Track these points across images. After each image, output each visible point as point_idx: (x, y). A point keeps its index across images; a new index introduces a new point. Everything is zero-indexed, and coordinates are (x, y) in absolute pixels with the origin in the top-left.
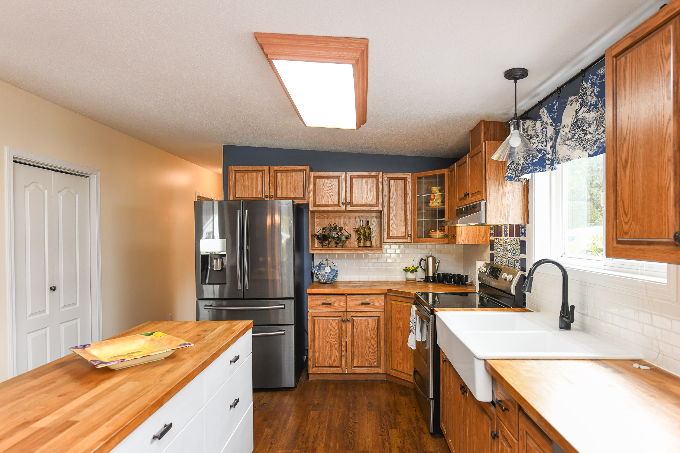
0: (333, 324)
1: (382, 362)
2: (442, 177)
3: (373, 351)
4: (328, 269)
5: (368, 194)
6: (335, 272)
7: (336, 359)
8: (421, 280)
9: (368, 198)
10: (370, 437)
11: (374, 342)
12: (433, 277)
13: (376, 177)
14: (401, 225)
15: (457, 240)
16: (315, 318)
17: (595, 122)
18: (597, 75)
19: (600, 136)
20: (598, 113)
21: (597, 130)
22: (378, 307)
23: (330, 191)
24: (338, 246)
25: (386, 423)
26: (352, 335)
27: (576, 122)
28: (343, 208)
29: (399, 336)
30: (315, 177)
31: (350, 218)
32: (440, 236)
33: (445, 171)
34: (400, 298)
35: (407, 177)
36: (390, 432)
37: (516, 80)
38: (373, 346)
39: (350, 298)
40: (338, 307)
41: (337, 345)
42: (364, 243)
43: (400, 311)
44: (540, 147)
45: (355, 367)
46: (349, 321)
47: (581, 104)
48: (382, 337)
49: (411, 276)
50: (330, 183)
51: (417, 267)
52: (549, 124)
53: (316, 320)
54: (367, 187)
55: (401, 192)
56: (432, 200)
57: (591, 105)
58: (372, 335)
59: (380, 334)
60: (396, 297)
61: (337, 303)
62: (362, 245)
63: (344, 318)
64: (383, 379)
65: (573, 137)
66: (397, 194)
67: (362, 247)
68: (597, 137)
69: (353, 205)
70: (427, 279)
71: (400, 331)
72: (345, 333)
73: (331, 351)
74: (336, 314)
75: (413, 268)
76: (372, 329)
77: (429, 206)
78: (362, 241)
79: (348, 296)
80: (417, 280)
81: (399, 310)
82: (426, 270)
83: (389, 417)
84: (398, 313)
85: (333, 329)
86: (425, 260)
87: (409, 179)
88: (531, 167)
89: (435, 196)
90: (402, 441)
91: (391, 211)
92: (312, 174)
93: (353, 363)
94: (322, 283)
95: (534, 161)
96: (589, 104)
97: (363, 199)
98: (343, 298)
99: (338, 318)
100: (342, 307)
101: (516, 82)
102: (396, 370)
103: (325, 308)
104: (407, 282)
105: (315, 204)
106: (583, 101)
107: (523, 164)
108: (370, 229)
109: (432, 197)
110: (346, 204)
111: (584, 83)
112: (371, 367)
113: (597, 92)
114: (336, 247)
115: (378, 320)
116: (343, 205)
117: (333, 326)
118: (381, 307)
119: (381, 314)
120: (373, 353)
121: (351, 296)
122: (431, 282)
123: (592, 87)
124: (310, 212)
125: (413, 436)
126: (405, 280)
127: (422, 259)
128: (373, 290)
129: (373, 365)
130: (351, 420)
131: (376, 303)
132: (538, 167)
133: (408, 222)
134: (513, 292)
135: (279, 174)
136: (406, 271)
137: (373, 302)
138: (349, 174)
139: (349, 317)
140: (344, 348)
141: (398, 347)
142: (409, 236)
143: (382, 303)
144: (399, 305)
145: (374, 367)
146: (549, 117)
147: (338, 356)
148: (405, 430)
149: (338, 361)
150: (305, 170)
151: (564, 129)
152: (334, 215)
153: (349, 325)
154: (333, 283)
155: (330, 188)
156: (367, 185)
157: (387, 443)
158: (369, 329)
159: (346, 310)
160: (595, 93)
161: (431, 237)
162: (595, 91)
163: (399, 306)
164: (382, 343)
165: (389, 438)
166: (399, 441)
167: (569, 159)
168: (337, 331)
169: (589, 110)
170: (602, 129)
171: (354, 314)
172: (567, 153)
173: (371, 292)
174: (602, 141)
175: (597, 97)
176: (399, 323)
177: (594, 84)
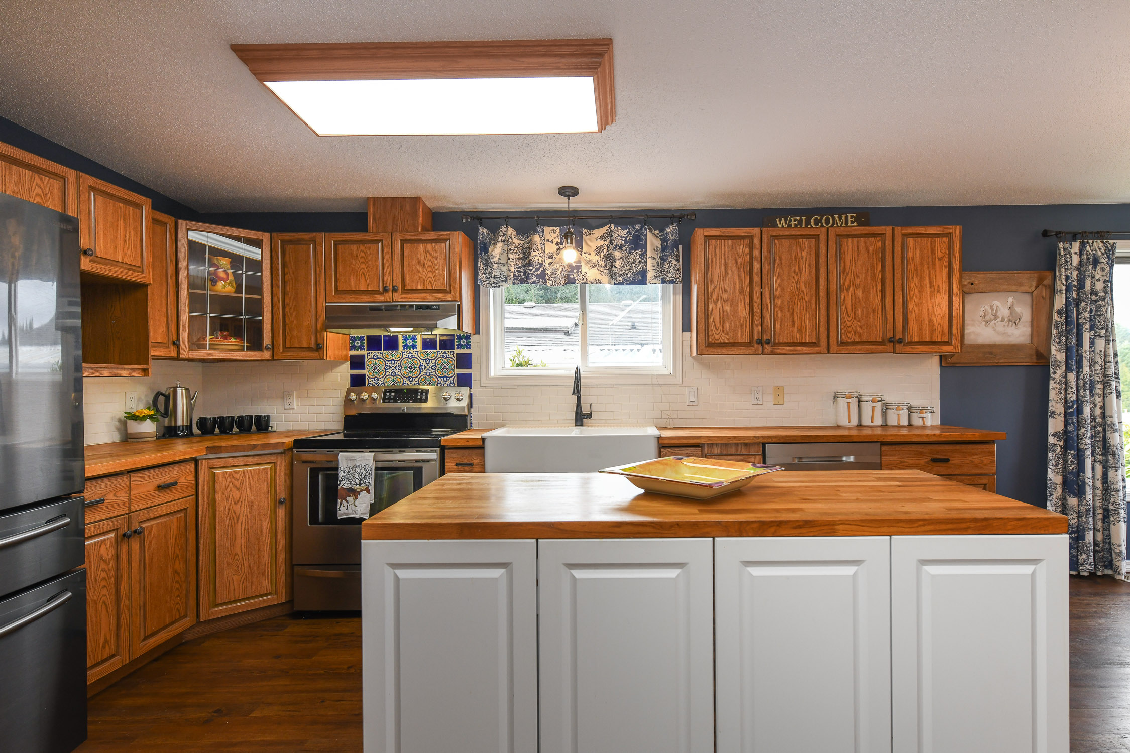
0: (103, 550)
1: (192, 603)
3: (178, 585)
7: (108, 637)
9: (126, 250)
11: (181, 566)
13: (139, 208)
14: (161, 320)
15: (323, 353)
17: (621, 260)
18: (635, 228)
19: (627, 272)
20: (624, 254)
21: (623, 266)
22: (185, 487)
26: (140, 566)
27: (607, 254)
29: (238, 533)
33: (264, 237)
34: (240, 459)
35: (167, 222)
37: (571, 197)
38: (177, 575)
39: (137, 479)
40: (114, 505)
41: (110, 604)
43: (242, 483)
44: (540, 261)
45: (145, 639)
47: (610, 241)
48: (192, 550)
52: (555, 243)
54: (125, 223)
55: (160, 252)
57: (616, 246)
58: (177, 551)
59: (188, 546)
61: (112, 496)
63: (124, 529)
65: (605, 266)
68: (623, 271)
71: (239, 524)
72: (127, 565)
73: (100, 623)
74: (110, 524)
76: (176, 538)
79: (132, 475)
84: (234, 490)
85: (103, 566)
88: (535, 279)
93: (144, 630)
95: (537, 273)
96: (615, 244)
98: (124, 481)
99: (112, 535)
100: (122, 504)
102: (228, 603)
106: (611, 240)
107: (514, 272)
111: (612, 226)
112: (173, 623)
113: (630, 239)
115: (184, 517)
117: (101, 558)
118: (189, 487)
119: (191, 503)
120: (177, 589)
121: (140, 474)
122: (180, 437)
123: (627, 234)
129: (177, 616)
131: (183, 481)
132: (541, 280)
134: (467, 412)
136: (128, 418)
139: (135, 526)
140: (126, 604)
141: (236, 554)
142: (174, 345)
143: (190, 479)
145: (178, 620)
146: (559, 237)
147: (114, 628)
149: (113, 641)
151: (586, 255)
153: (135, 545)
156: (124, 220)
158: (172, 541)
159: (130, 508)
160: (626, 239)
162: (628, 238)
164: (192, 561)
167: (600, 283)
168: (112, 566)
169: (615, 248)
170: (628, 267)
171: (144, 515)
172: (599, 277)
173: (182, 457)
174: (629, 275)
175: (626, 242)
176: (237, 508)
177: (629, 233)
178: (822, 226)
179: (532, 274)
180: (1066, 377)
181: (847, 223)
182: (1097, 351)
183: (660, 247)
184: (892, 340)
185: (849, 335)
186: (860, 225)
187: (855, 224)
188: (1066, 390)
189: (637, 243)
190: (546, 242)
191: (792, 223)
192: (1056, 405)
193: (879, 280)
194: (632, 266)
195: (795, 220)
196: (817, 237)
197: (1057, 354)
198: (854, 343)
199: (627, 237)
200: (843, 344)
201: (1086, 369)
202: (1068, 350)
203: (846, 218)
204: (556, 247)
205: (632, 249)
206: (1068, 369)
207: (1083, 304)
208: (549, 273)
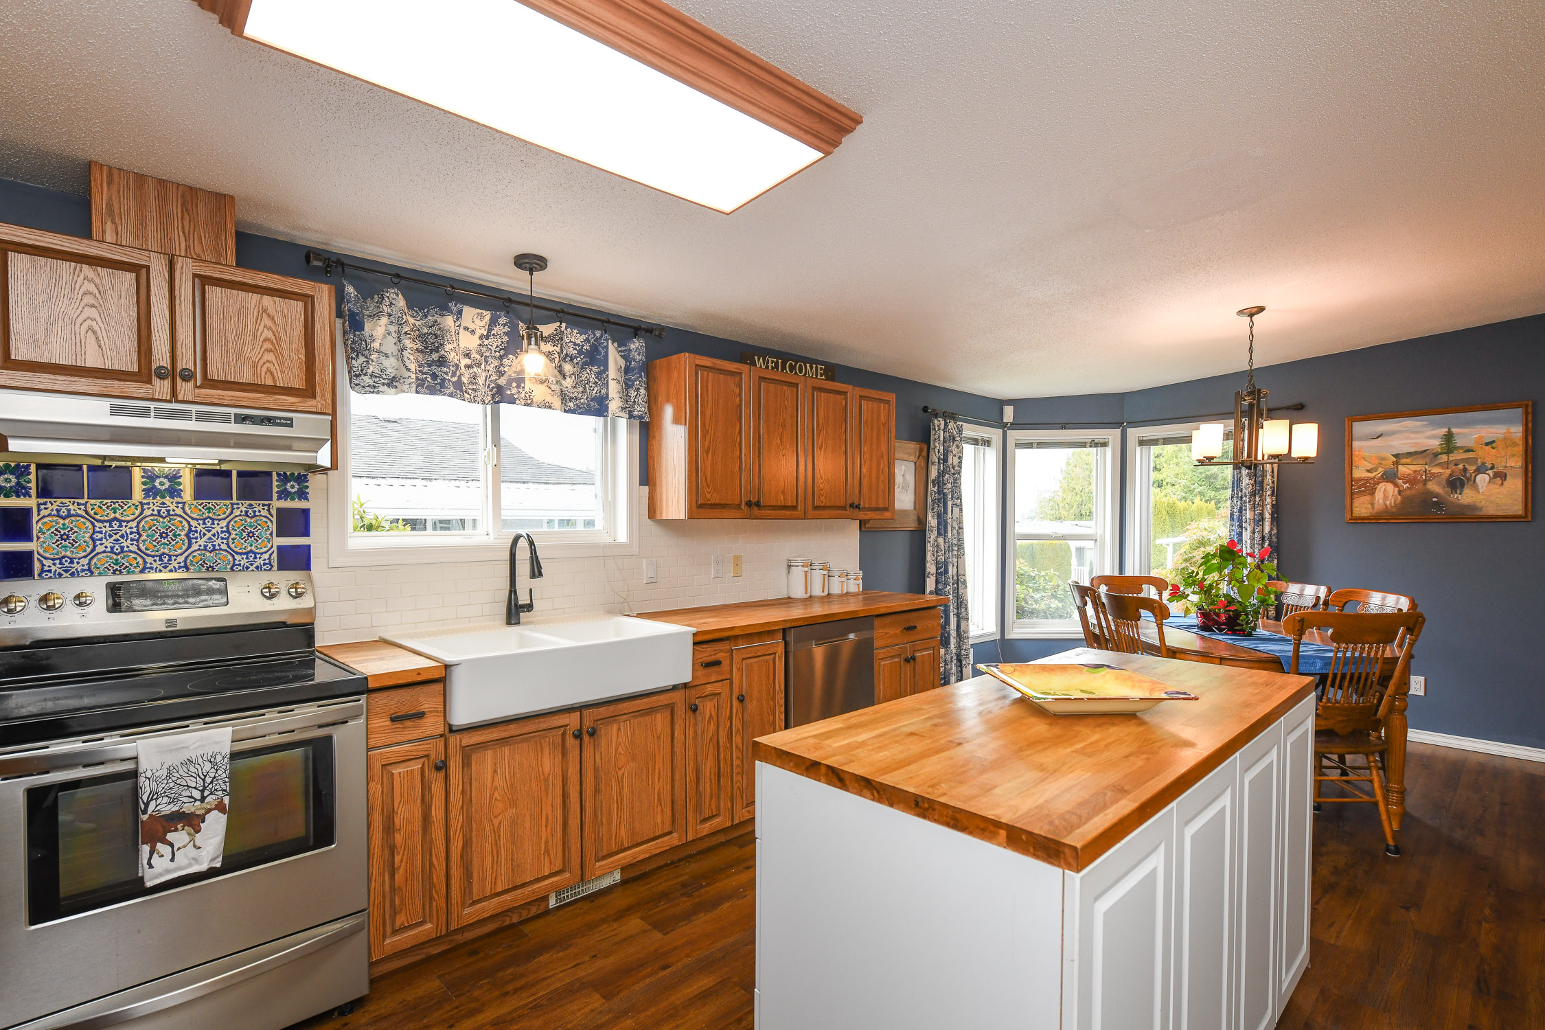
17: (573, 377)
18: (595, 335)
19: (580, 395)
20: (575, 369)
21: (575, 387)
37: (531, 271)
44: (456, 361)
52: (477, 335)
57: (567, 355)
65: (557, 383)
68: (576, 394)
96: (565, 352)
101: (531, 274)
106: (561, 346)
107: (416, 373)
111: (563, 324)
113: (586, 349)
123: (584, 341)
146: (487, 327)
160: (582, 348)
162: (585, 347)
167: (550, 407)
169: (565, 359)
170: (581, 389)
172: (549, 399)
174: (582, 401)
175: (580, 352)
177: (587, 340)
178: (796, 373)
179: (449, 380)
180: (936, 541)
181: (817, 375)
182: (954, 518)
183: (623, 367)
184: (851, 506)
185: (822, 499)
186: (827, 379)
187: (823, 377)
188: (937, 552)
189: (594, 357)
190: (461, 331)
191: (770, 364)
192: (931, 568)
193: (844, 441)
194: (585, 389)
195: (772, 362)
196: (796, 385)
197: (932, 521)
198: (825, 508)
199: (583, 346)
200: (816, 508)
201: (949, 534)
202: (939, 516)
203: (817, 368)
204: (479, 342)
205: (585, 363)
206: (939, 534)
207: (947, 476)
208: (466, 382)
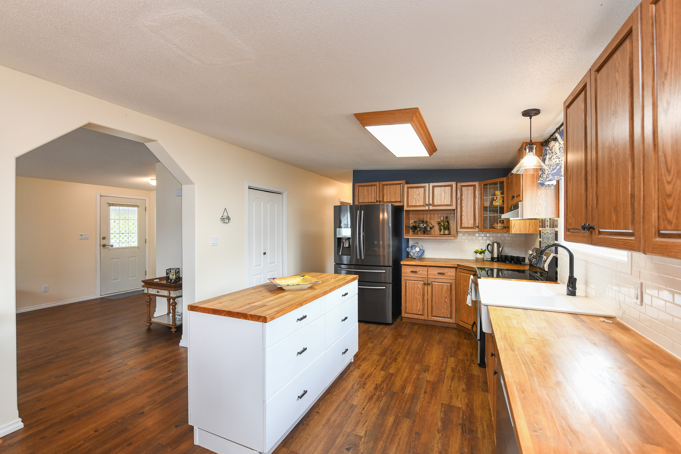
0: (419, 285)
1: (454, 315)
2: (502, 183)
3: (447, 307)
4: (417, 249)
5: (445, 198)
6: (422, 252)
7: (420, 309)
8: (488, 260)
9: (445, 201)
10: (434, 359)
11: (448, 301)
12: (498, 258)
13: (451, 186)
14: (471, 219)
15: (510, 230)
16: (406, 281)
22: (450, 276)
23: (418, 197)
24: (425, 234)
25: (448, 353)
26: (431, 294)
28: (427, 208)
30: (408, 188)
31: (434, 214)
32: (500, 227)
33: (504, 179)
34: (466, 271)
35: (476, 185)
36: (449, 358)
38: (447, 303)
40: (422, 274)
41: (421, 300)
42: (444, 232)
44: (558, 162)
45: (434, 316)
46: (429, 284)
48: (454, 298)
49: (479, 256)
50: (418, 191)
51: (485, 250)
53: (407, 282)
54: (445, 193)
55: (471, 196)
56: (495, 200)
58: (446, 295)
59: (452, 296)
60: (463, 270)
61: (421, 272)
62: (442, 233)
63: (426, 282)
64: (455, 327)
66: (467, 197)
67: (442, 234)
69: (434, 206)
70: (493, 259)
72: (427, 293)
73: (417, 304)
74: (421, 279)
75: (481, 251)
76: (446, 291)
77: (493, 205)
78: (442, 231)
79: (429, 268)
80: (485, 259)
81: (465, 279)
82: (492, 252)
83: (452, 350)
84: (465, 282)
85: (419, 289)
86: (491, 245)
87: (477, 186)
88: (551, 177)
89: (497, 198)
90: (456, 365)
91: (463, 209)
92: (406, 186)
93: (432, 313)
94: (413, 258)
95: (553, 172)
97: (441, 201)
98: (426, 268)
99: (422, 282)
100: (425, 275)
101: (531, 118)
102: (463, 322)
103: (413, 275)
104: (477, 260)
105: (408, 206)
107: (547, 174)
108: (448, 222)
109: (495, 198)
110: (429, 205)
112: (445, 318)
114: (424, 234)
115: (451, 286)
116: (427, 206)
117: (418, 287)
118: (453, 276)
119: (453, 282)
120: (446, 308)
121: (431, 268)
122: (496, 261)
124: (404, 211)
125: (465, 363)
126: (475, 259)
127: (489, 244)
128: (447, 264)
129: (446, 317)
130: (424, 347)
131: (449, 273)
132: (555, 177)
133: (476, 217)
134: (546, 269)
135: (385, 187)
136: (476, 252)
137: (447, 273)
138: (431, 185)
139: (429, 282)
140: (426, 303)
141: (465, 305)
142: (477, 227)
143: (454, 274)
144: (465, 275)
145: (447, 318)
146: (562, 140)
147: (422, 307)
148: (460, 359)
149: (422, 311)
150: (402, 183)
152: (423, 212)
153: (430, 287)
154: (421, 258)
155: (418, 195)
156: (444, 192)
157: (445, 364)
158: (444, 291)
159: (428, 277)
161: (495, 228)
163: (465, 277)
164: (454, 302)
165: (447, 362)
166: (454, 364)
168: (421, 290)
171: (433, 280)
173: (445, 266)
176: (465, 288)
